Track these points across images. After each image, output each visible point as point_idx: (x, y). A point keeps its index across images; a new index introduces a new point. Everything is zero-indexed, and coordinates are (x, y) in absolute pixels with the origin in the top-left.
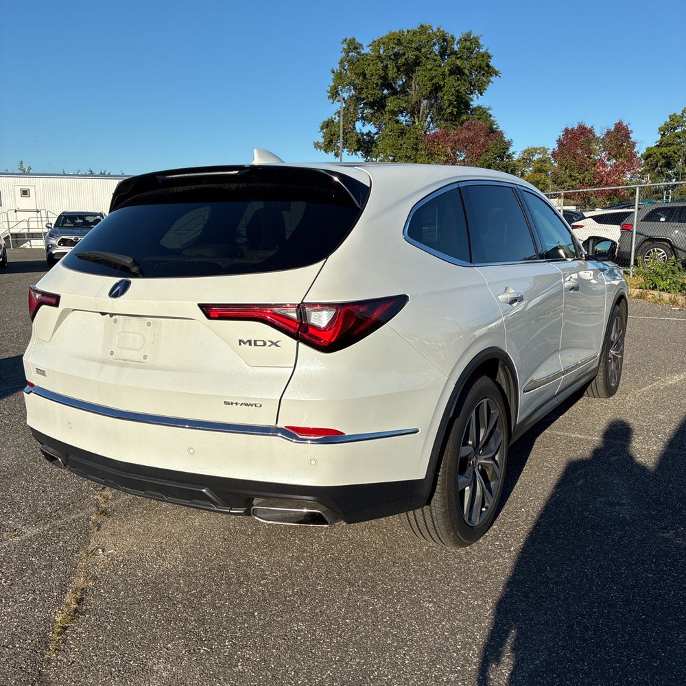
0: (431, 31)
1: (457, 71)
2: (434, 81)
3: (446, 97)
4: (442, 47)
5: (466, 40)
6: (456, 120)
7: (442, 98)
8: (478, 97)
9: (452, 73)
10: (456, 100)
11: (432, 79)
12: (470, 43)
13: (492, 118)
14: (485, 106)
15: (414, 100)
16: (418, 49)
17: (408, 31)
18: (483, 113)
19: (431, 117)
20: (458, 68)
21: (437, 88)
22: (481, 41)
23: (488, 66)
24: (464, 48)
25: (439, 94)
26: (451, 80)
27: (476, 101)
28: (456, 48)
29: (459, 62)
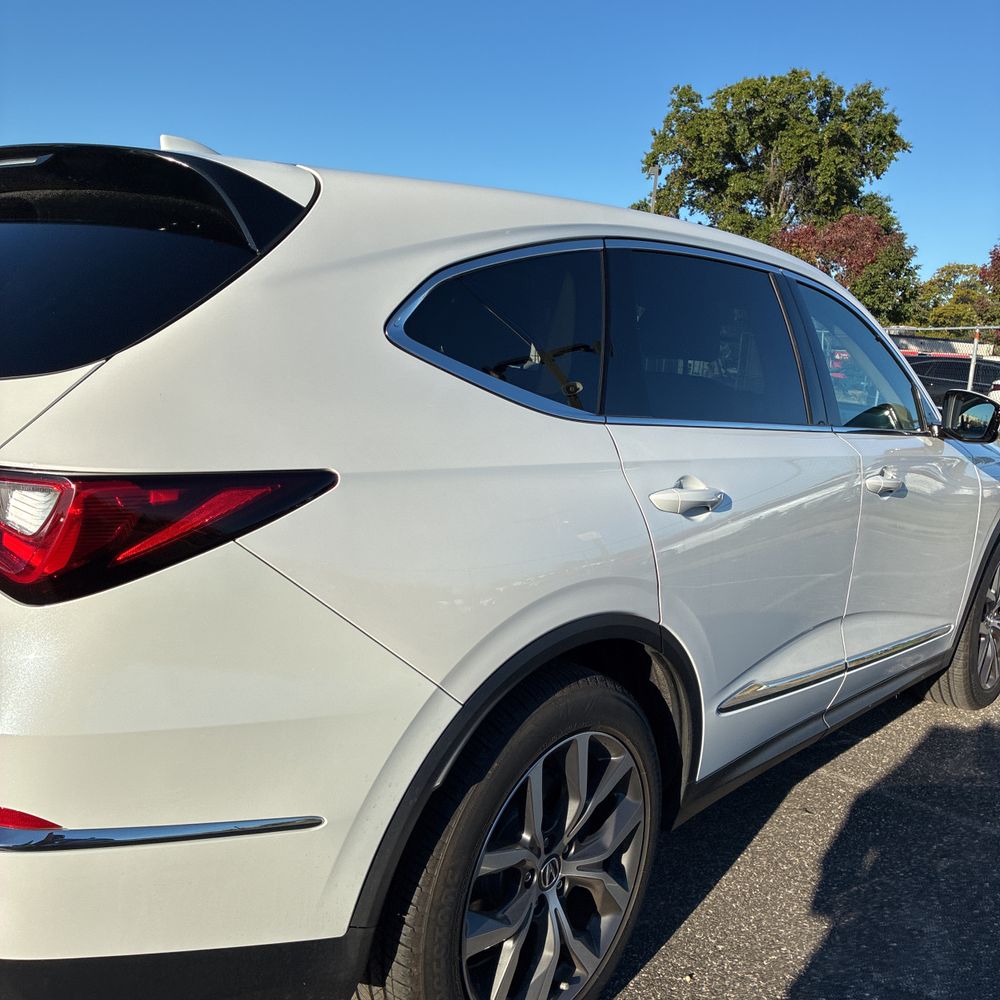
0: (808, 80)
1: (842, 141)
2: (804, 153)
3: (822, 177)
4: (822, 104)
5: (860, 95)
6: (833, 214)
7: (815, 179)
8: (871, 181)
9: (833, 142)
10: (836, 184)
11: (802, 150)
12: (868, 101)
13: (891, 213)
14: (882, 194)
15: (772, 179)
16: (784, 105)
17: (773, 79)
18: (878, 205)
19: (795, 207)
20: (844, 134)
21: (809, 164)
22: (885, 98)
23: (892, 135)
24: (857, 107)
25: (811, 173)
26: (830, 154)
27: (868, 187)
28: (844, 105)
29: (845, 127)
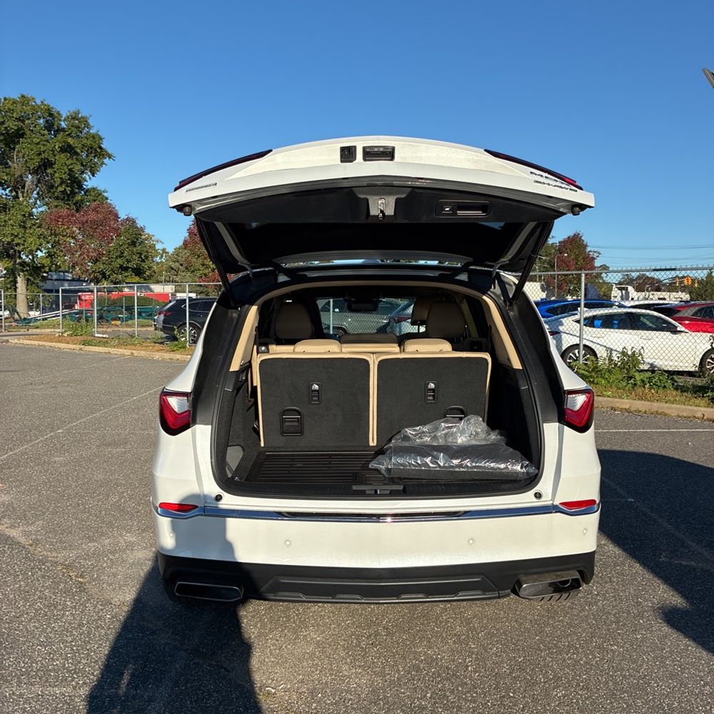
0: (33, 103)
1: (68, 149)
2: (43, 156)
3: (59, 174)
4: (47, 121)
5: (74, 118)
6: (68, 200)
7: (52, 175)
8: (90, 178)
9: (63, 150)
10: (69, 179)
11: (40, 154)
12: (79, 122)
13: (109, 201)
14: (101, 188)
15: (18, 174)
16: (18, 119)
17: (5, 99)
18: (98, 195)
19: (38, 193)
20: (69, 146)
21: (47, 164)
22: (91, 122)
23: (100, 148)
24: (72, 126)
25: (49, 171)
26: (62, 159)
27: (90, 182)
28: (63, 125)
29: (70, 140)
